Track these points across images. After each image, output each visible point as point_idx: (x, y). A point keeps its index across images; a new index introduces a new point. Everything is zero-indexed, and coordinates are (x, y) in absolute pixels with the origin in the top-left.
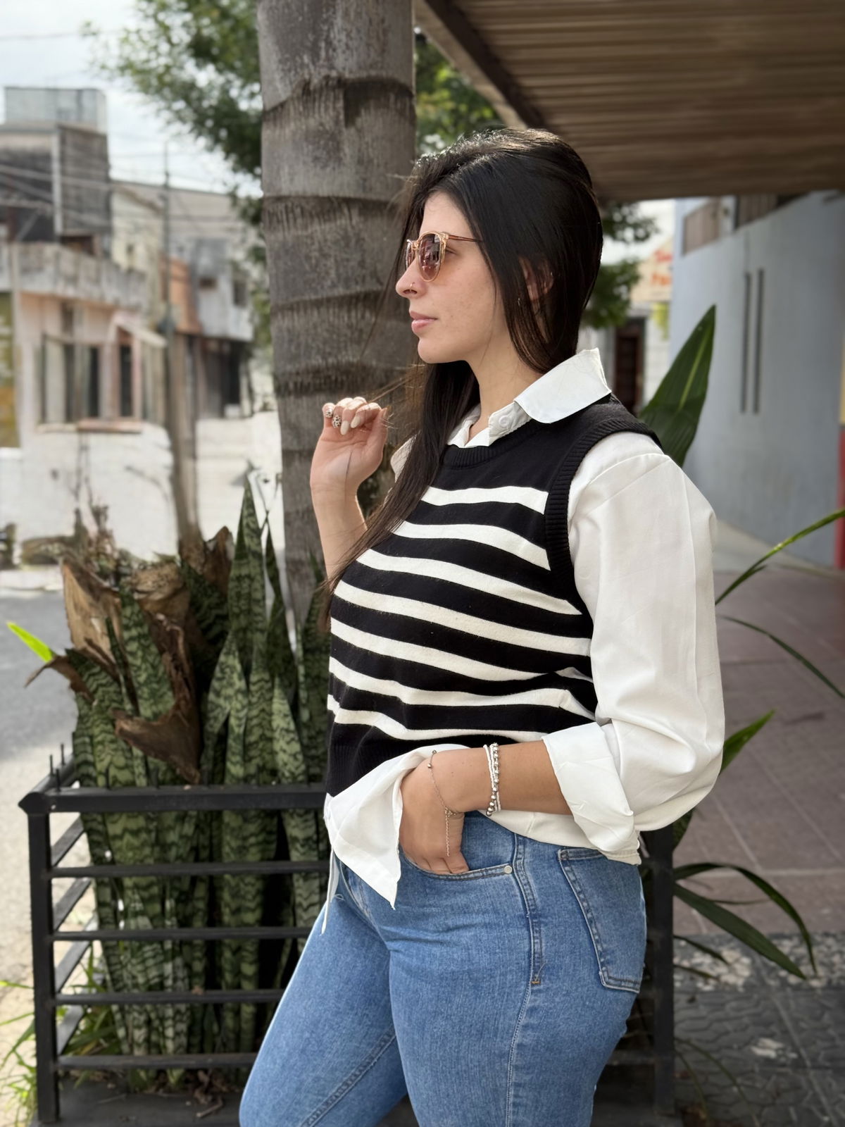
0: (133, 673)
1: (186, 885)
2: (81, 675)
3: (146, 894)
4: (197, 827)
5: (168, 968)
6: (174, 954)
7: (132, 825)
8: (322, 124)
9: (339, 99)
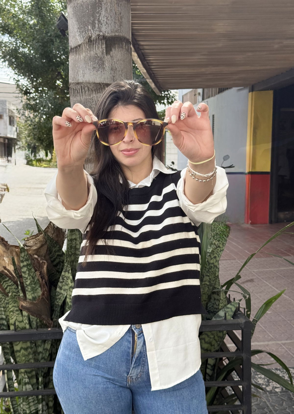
0: (24, 281)
1: (47, 370)
3: (30, 375)
5: (40, 406)
6: (43, 400)
7: (24, 346)
8: (96, 54)
9: (103, 44)
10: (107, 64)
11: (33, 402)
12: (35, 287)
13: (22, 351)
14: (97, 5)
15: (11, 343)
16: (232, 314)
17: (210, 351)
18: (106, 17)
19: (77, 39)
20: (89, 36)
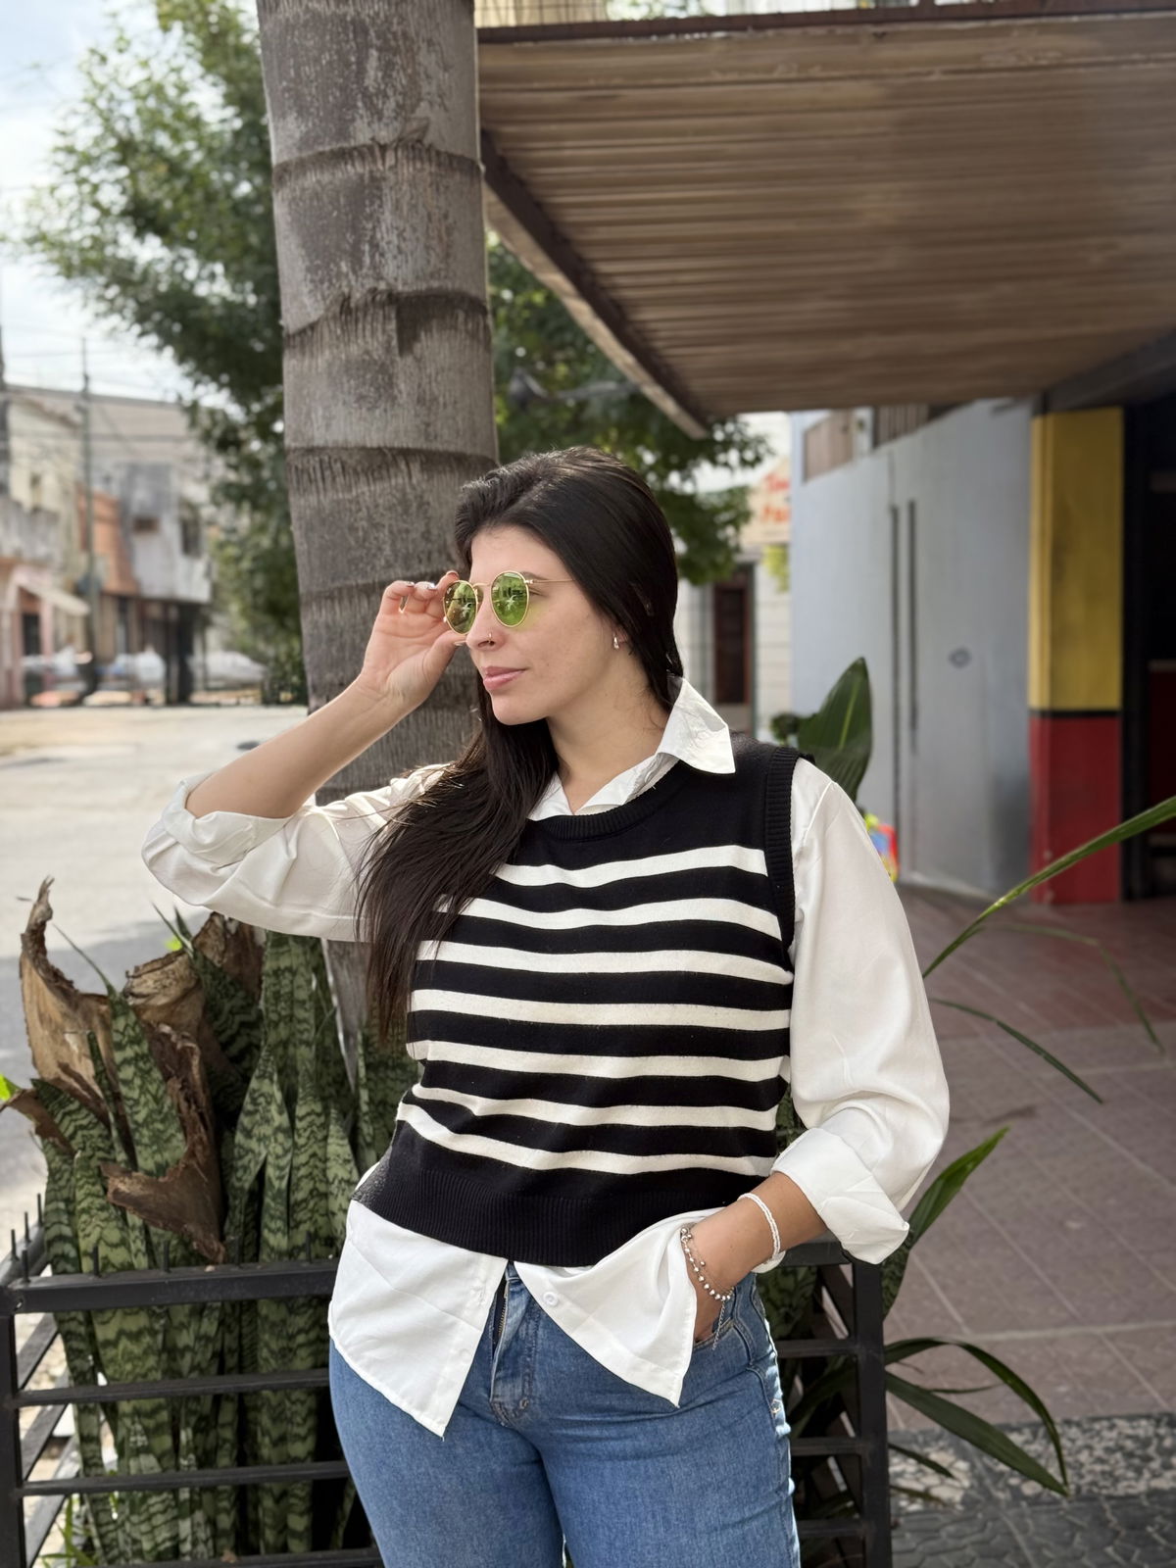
0: (128, 1110)
1: (206, 1406)
2: (53, 1115)
3: (150, 1423)
4: (221, 1323)
5: (185, 1527)
6: (194, 1505)
7: (130, 1325)
8: (367, 352)
9: (390, 319)
10: (403, 386)
11: (164, 1512)
12: (164, 1131)
13: (124, 1343)
14: (367, 192)
15: (88, 1320)
18: (396, 232)
19: (304, 306)
20: (343, 294)
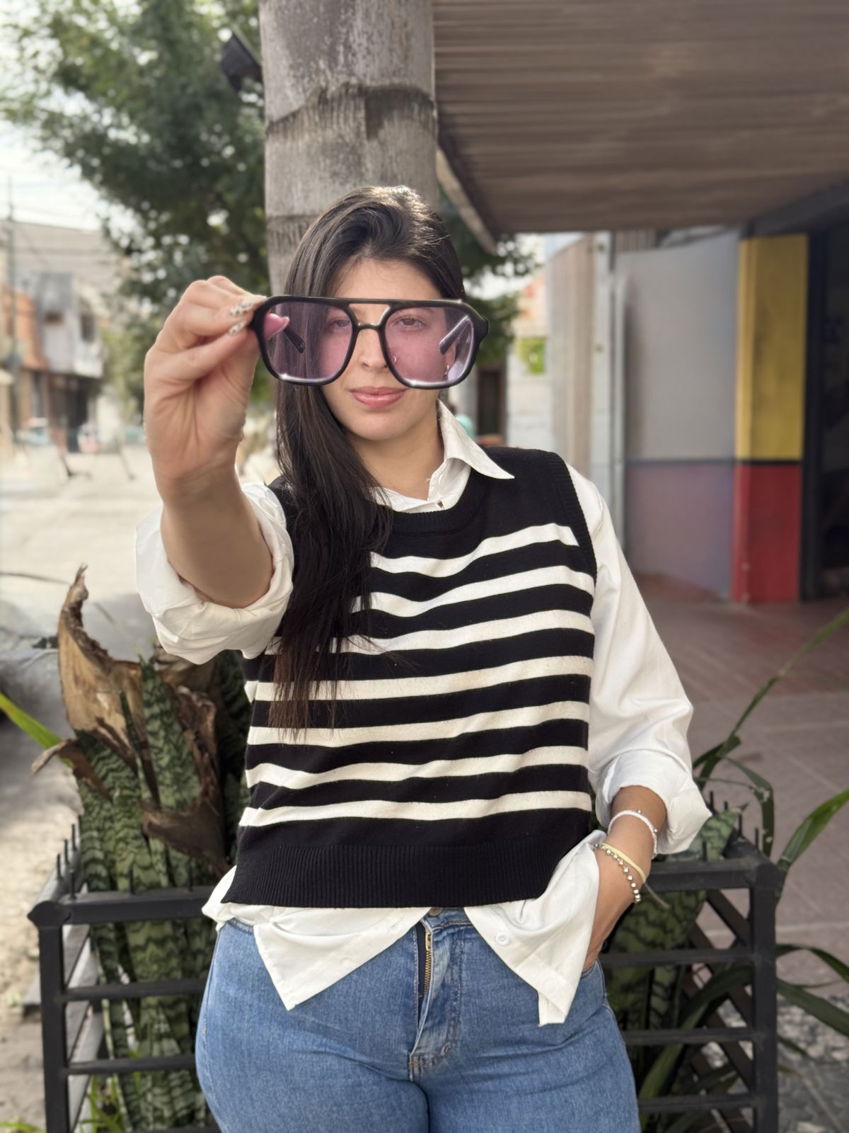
0: (153, 756)
2: (89, 760)
3: (172, 1013)
7: (156, 933)
8: (341, 136)
9: (360, 109)
10: (369, 165)
11: (181, 1086)
12: (182, 774)
13: (152, 948)
15: (120, 929)
16: (721, 844)
17: (662, 946)
18: (365, 36)
19: (286, 97)
20: (321, 87)
